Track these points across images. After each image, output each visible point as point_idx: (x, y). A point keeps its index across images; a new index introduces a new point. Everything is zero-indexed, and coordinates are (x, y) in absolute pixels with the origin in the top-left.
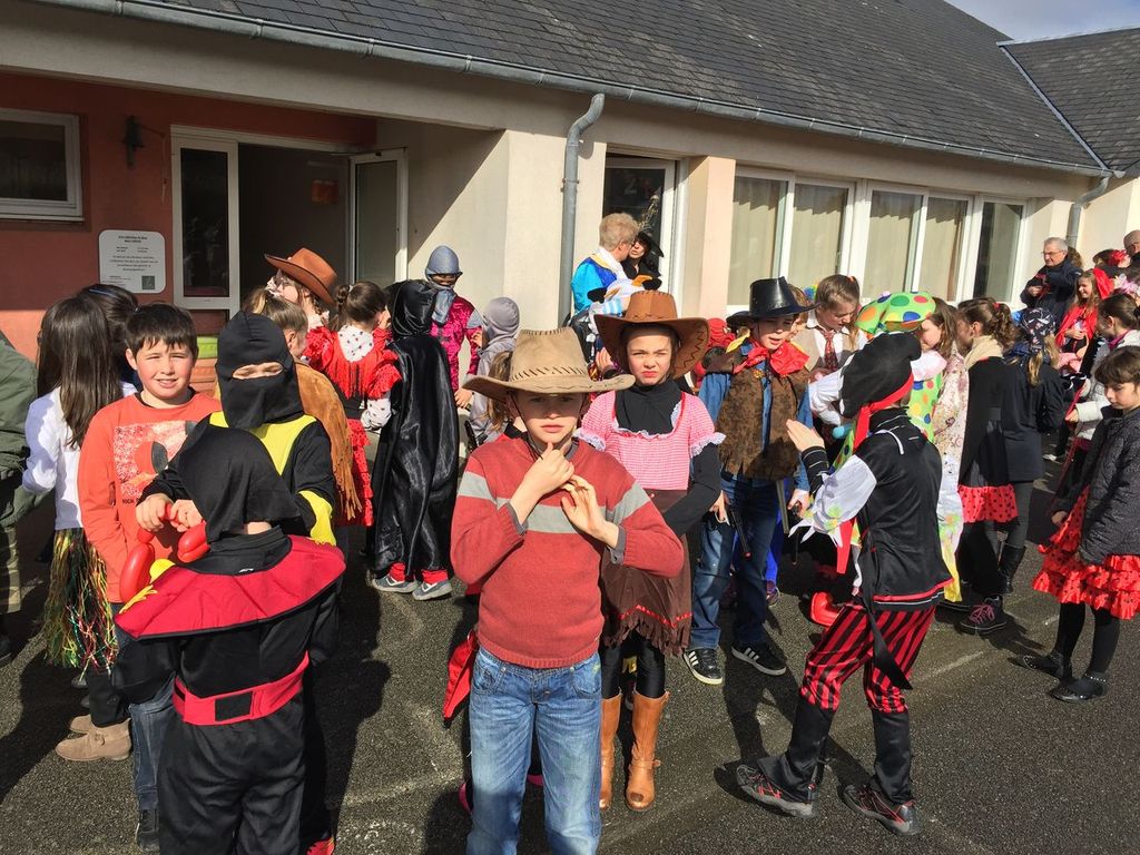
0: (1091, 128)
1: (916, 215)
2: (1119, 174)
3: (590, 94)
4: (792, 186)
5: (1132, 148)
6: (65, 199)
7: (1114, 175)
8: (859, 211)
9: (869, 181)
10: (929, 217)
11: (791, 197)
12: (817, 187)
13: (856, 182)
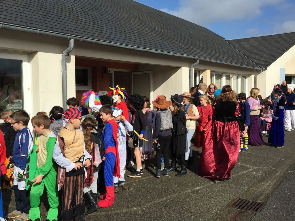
0: (254, 59)
2: (264, 69)
3: (198, 59)
5: (264, 64)
6: (88, 85)
7: (263, 69)
8: (224, 79)
9: (225, 73)
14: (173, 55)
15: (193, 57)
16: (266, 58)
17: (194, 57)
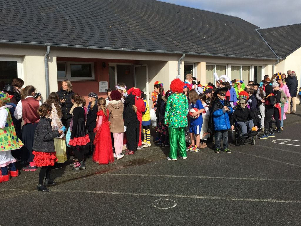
0: (275, 49)
1: (240, 70)
3: (182, 54)
4: (216, 66)
6: (92, 77)
7: (280, 59)
8: (229, 70)
9: (230, 64)
10: (243, 70)
11: (216, 68)
12: (220, 66)
13: (228, 64)
14: (152, 52)
15: (175, 53)
16: (287, 48)
17: (177, 53)
